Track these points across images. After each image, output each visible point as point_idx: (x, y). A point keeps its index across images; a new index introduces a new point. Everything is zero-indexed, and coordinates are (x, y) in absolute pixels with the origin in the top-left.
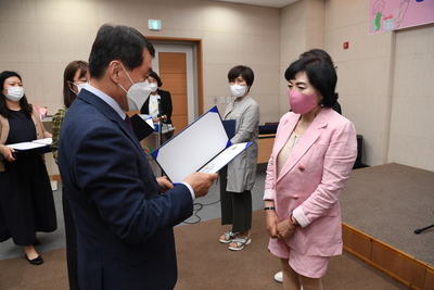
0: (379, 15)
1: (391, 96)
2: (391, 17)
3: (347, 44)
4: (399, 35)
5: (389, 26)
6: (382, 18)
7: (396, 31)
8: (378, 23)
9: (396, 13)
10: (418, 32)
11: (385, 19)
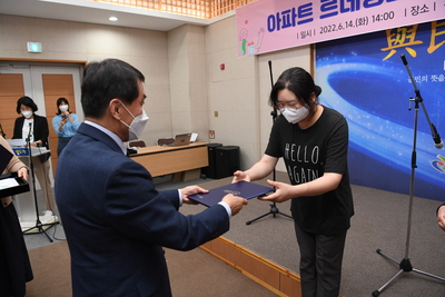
0: (244, 41)
1: (259, 111)
2: (252, 44)
3: (223, 65)
4: (260, 58)
5: (252, 51)
6: (247, 44)
7: (258, 56)
8: (244, 48)
9: (256, 40)
11: (249, 44)
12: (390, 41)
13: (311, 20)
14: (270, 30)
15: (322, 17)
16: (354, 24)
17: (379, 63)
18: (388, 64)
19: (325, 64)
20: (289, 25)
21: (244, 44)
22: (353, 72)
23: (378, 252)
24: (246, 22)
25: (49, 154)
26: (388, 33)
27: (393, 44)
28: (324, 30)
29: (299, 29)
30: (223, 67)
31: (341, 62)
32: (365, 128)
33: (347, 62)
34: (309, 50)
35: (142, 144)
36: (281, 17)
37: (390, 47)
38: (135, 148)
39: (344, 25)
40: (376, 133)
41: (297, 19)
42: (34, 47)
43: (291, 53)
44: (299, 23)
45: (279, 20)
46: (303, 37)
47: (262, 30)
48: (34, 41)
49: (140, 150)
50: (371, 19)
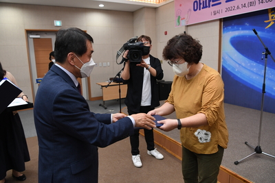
0: (179, 17)
4: (189, 28)
5: (184, 23)
7: (187, 26)
8: (179, 22)
9: (186, 18)
11: (182, 19)
12: (270, 16)
13: (220, 3)
14: (195, 10)
15: (226, 2)
16: (247, 5)
17: (263, 30)
18: (268, 31)
19: (229, 31)
20: (206, 7)
21: (179, 19)
22: (246, 36)
23: (246, 143)
24: (181, 5)
26: (269, 11)
27: (272, 17)
28: (228, 10)
29: (212, 9)
30: (166, 33)
31: (239, 30)
32: (253, 72)
33: (242, 29)
34: (218, 22)
36: (201, 2)
37: (270, 20)
39: (240, 7)
40: (260, 75)
41: (212, 3)
42: (58, 23)
43: (207, 24)
44: (213, 5)
45: (200, 4)
46: (215, 14)
47: (190, 10)
48: (58, 20)
50: (257, 2)
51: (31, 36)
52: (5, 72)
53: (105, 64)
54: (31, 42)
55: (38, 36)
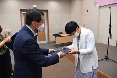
0: (95, 2)
1: (99, 25)
2: (98, 3)
3: (88, 10)
5: (98, 5)
6: (96, 3)
7: (100, 7)
8: (95, 5)
10: (105, 7)
11: (97, 3)
25: (38, 35)
30: (87, 11)
35: (62, 33)
38: (60, 34)
42: (35, 6)
48: (35, 4)
49: (62, 35)
51: (22, 12)
52: (2, 29)
53: (56, 26)
54: (23, 15)
55: (26, 13)
